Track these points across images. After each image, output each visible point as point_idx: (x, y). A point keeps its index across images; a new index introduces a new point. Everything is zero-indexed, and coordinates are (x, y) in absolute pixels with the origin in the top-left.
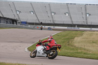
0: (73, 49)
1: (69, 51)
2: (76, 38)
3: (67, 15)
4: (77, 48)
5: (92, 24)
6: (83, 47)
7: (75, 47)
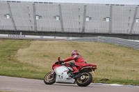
0: (16, 66)
1: (9, 68)
2: (20, 50)
3: (8, 17)
4: (22, 65)
5: (44, 30)
6: (30, 63)
7: (18, 62)
